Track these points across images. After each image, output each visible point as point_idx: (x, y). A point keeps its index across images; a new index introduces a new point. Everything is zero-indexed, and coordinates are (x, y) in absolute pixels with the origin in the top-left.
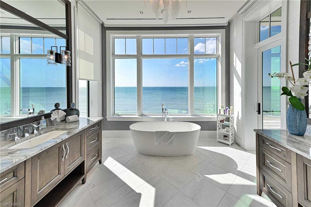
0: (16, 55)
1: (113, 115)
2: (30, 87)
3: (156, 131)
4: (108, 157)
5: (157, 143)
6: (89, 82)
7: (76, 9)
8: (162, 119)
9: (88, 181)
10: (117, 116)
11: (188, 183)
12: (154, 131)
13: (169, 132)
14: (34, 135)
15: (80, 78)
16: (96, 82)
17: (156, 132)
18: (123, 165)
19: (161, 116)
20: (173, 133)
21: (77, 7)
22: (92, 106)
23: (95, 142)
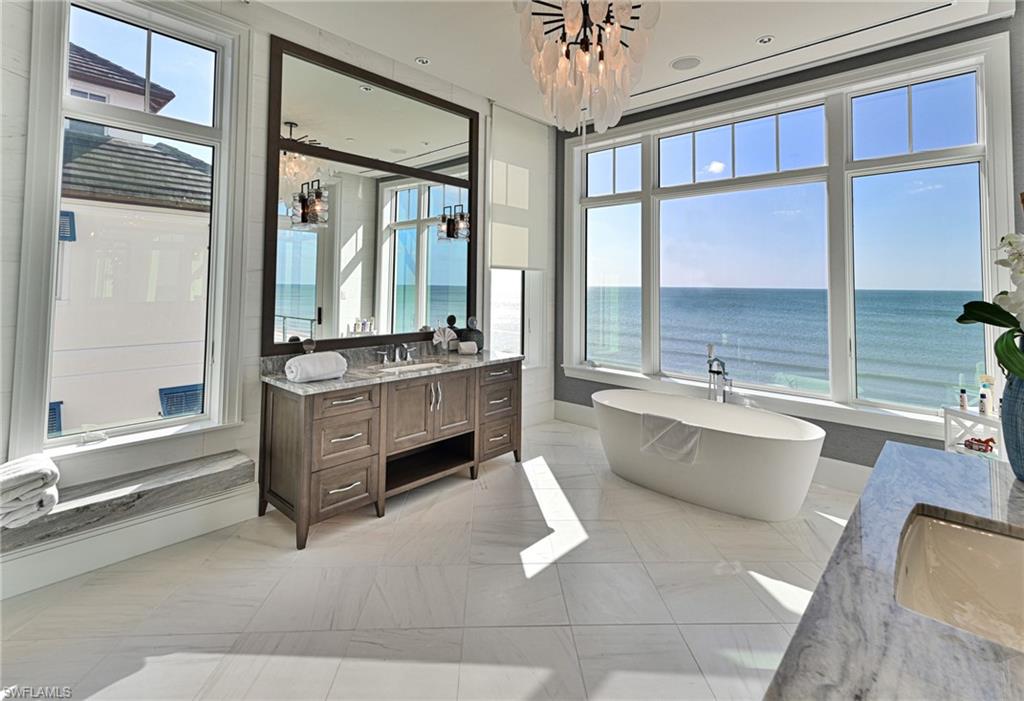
0: (425, 220)
1: (581, 363)
2: (450, 284)
3: (646, 412)
4: (538, 455)
5: (645, 447)
6: (523, 273)
7: (489, 119)
8: (710, 395)
9: (482, 478)
10: (591, 368)
11: (682, 563)
12: (641, 413)
13: (680, 422)
14: (405, 362)
15: (494, 264)
16: (538, 272)
17: (644, 415)
18: (557, 479)
19: (706, 385)
20: (692, 430)
21: (491, 116)
22: (530, 332)
23: (503, 405)
